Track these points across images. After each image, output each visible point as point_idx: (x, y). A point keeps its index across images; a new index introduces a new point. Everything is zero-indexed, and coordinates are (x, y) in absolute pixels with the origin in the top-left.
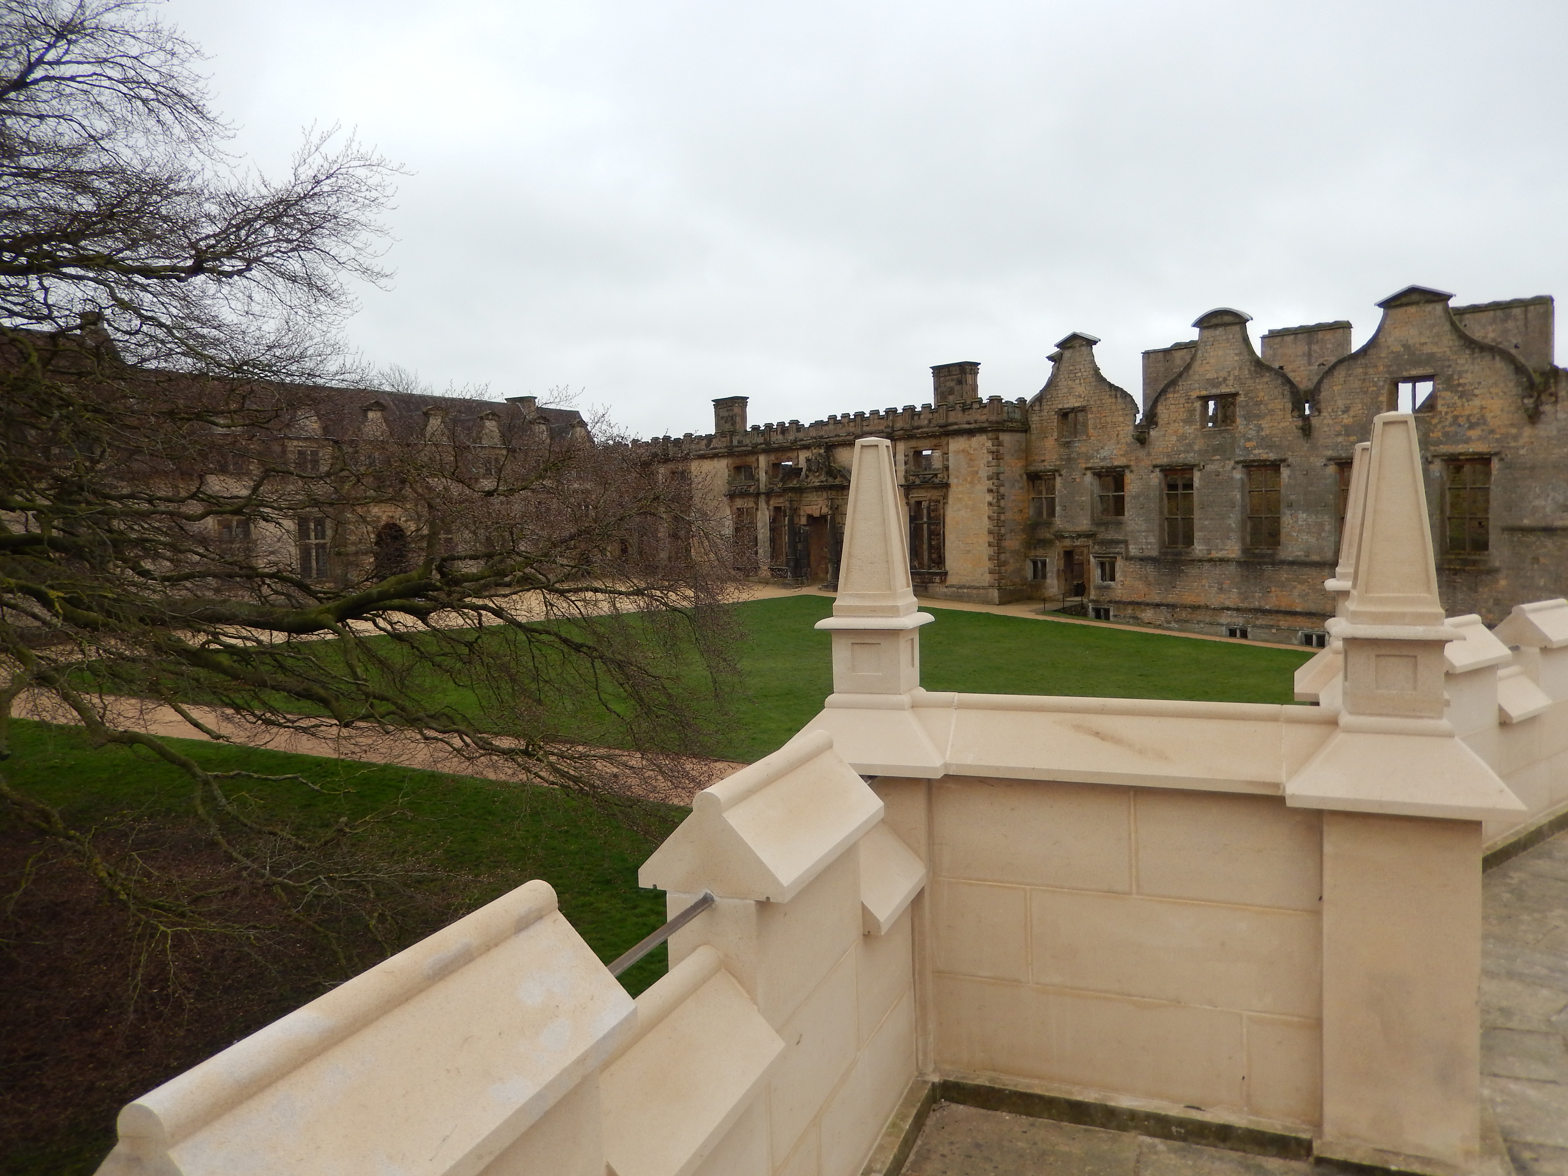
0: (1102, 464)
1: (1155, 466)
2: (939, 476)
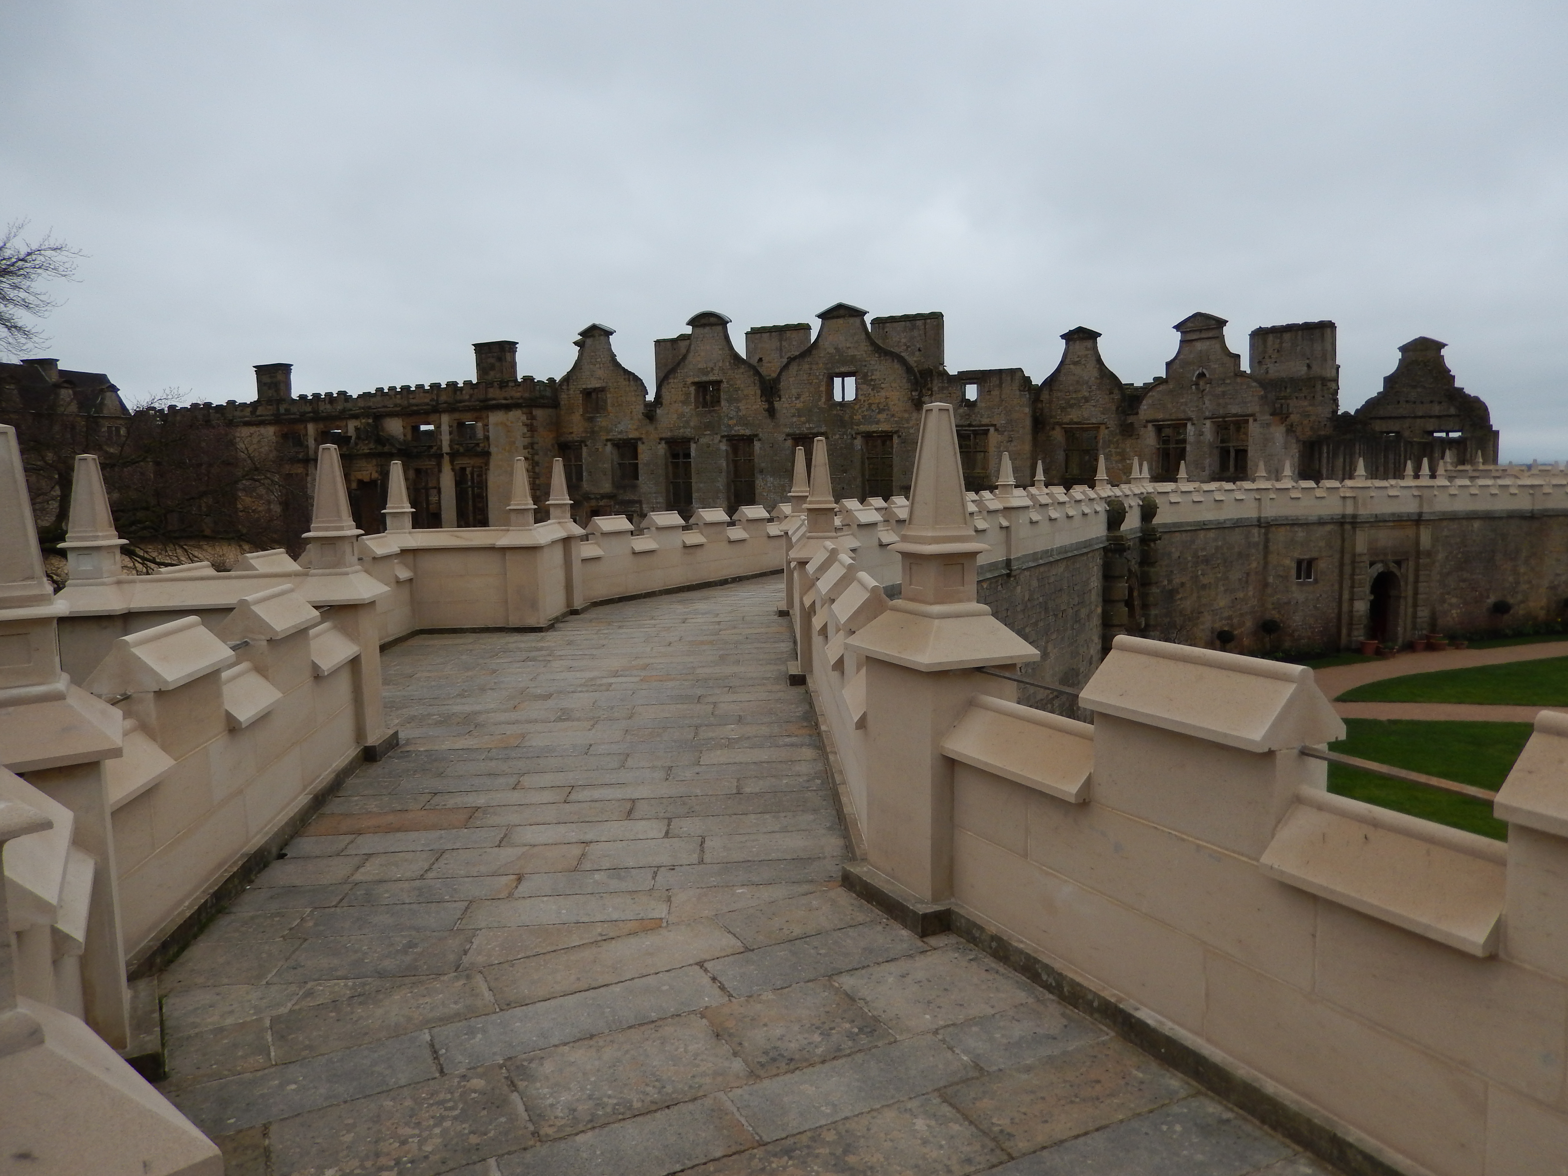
0: (619, 436)
1: (661, 439)
2: (481, 445)
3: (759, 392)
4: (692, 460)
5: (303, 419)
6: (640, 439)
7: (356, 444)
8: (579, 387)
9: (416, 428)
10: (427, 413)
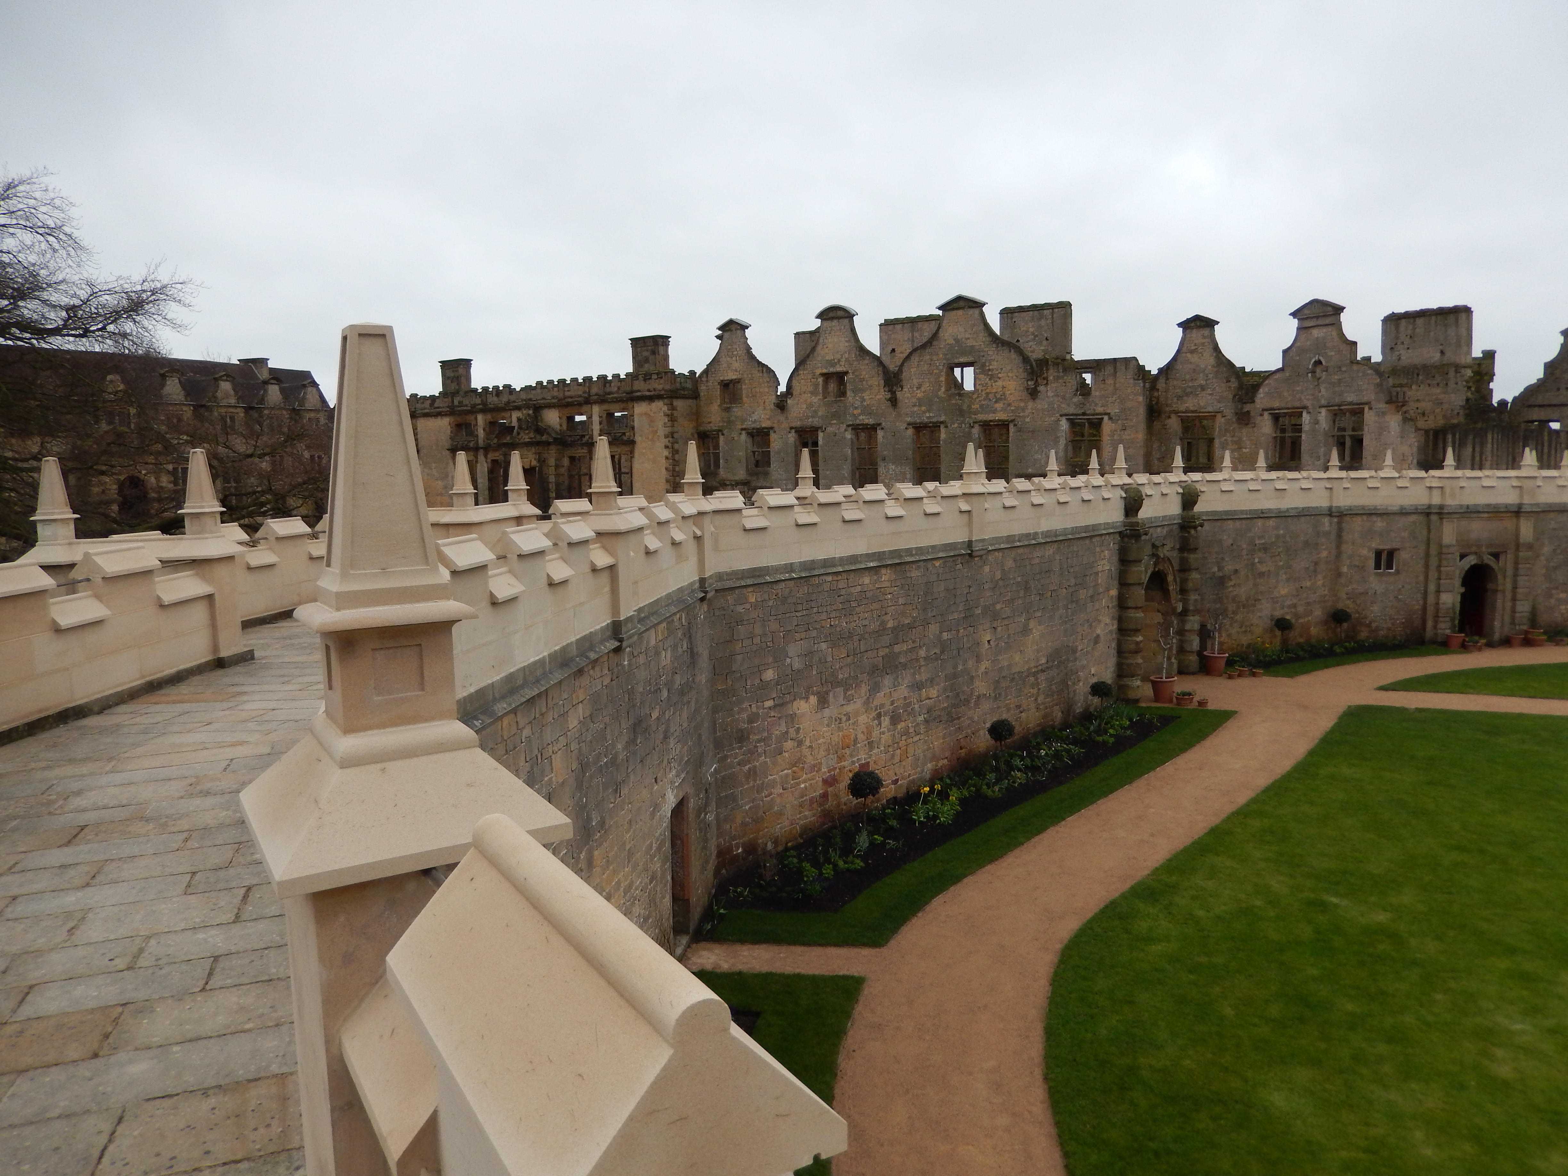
0: (754, 426)
1: (791, 428)
2: (627, 434)
3: (882, 382)
4: (819, 448)
5: (474, 410)
6: (772, 428)
7: (518, 434)
8: (717, 378)
9: (571, 419)
10: (580, 404)
